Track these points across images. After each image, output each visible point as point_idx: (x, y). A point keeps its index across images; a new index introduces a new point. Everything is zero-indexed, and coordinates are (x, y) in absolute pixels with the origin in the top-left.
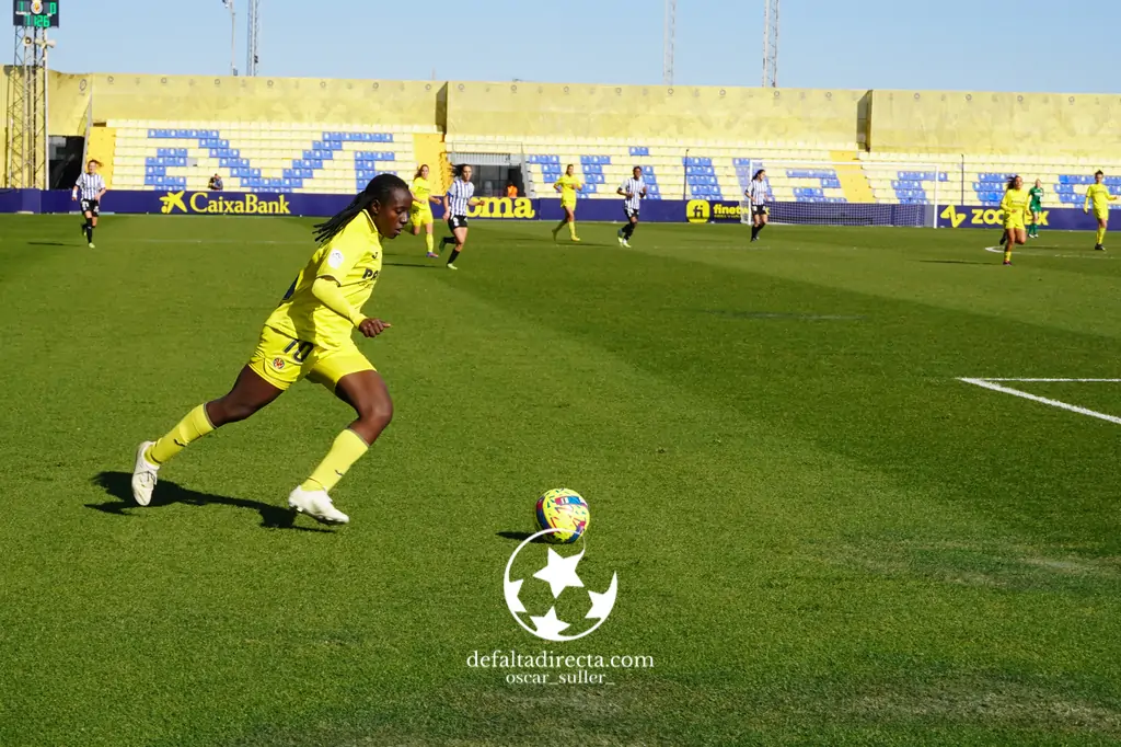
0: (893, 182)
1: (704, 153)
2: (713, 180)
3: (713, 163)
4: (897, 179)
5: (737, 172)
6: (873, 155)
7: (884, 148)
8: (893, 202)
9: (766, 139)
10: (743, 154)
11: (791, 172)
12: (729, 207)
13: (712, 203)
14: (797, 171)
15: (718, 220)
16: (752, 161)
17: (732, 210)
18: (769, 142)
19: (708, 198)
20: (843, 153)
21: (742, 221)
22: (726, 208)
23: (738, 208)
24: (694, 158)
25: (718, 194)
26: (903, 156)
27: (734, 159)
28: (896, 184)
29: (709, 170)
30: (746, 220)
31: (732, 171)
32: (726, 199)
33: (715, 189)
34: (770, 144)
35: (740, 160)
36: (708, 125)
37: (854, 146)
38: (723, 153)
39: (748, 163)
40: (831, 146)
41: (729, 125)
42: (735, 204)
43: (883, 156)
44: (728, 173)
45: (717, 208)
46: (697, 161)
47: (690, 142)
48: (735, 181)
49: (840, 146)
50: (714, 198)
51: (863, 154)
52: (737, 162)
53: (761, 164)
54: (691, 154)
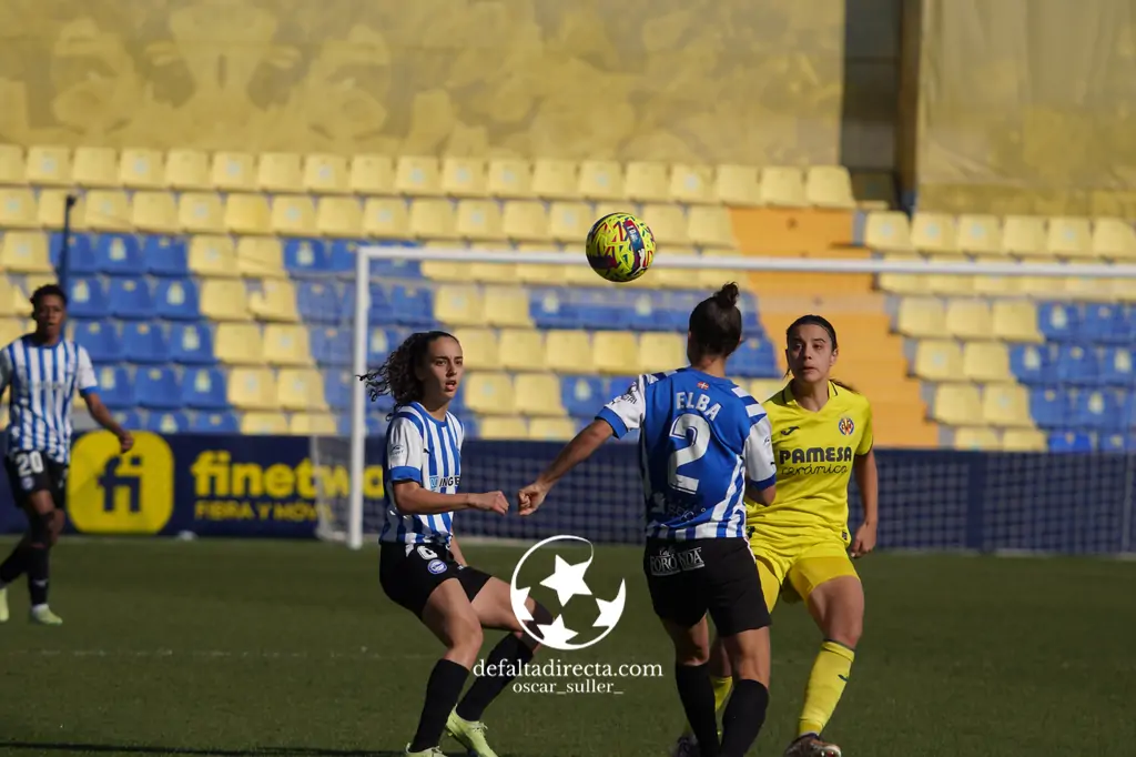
0: (1016, 349)
1: (146, 215)
2: (190, 341)
3: (200, 258)
4: (1038, 336)
5: (303, 299)
6: (926, 228)
7: (982, 199)
8: (1015, 442)
9: (439, 150)
10: (331, 220)
11: (551, 304)
12: (265, 465)
13: (185, 449)
14: (575, 299)
15: (210, 529)
16: (365, 254)
17: (276, 480)
18: (450, 163)
19: (169, 425)
20: (790, 215)
21: (326, 531)
22: (253, 471)
23: (305, 470)
24: (108, 235)
25: (217, 401)
26: (1063, 234)
27: (291, 243)
28: (1032, 360)
29: (176, 295)
30: (342, 524)
31: (279, 298)
32: (251, 426)
33: (203, 383)
34: (455, 176)
35: (317, 245)
36: (174, 86)
37: (830, 185)
38: (237, 215)
39: (351, 262)
40: (731, 183)
41: (269, 88)
42: (289, 450)
43: (971, 231)
44: (258, 305)
45: (206, 467)
46: (118, 252)
47: (87, 165)
48: (288, 344)
49: (775, 186)
50: (195, 422)
51: (882, 226)
52: (305, 256)
53: (413, 267)
54: (94, 214)
